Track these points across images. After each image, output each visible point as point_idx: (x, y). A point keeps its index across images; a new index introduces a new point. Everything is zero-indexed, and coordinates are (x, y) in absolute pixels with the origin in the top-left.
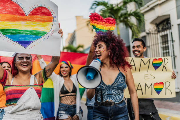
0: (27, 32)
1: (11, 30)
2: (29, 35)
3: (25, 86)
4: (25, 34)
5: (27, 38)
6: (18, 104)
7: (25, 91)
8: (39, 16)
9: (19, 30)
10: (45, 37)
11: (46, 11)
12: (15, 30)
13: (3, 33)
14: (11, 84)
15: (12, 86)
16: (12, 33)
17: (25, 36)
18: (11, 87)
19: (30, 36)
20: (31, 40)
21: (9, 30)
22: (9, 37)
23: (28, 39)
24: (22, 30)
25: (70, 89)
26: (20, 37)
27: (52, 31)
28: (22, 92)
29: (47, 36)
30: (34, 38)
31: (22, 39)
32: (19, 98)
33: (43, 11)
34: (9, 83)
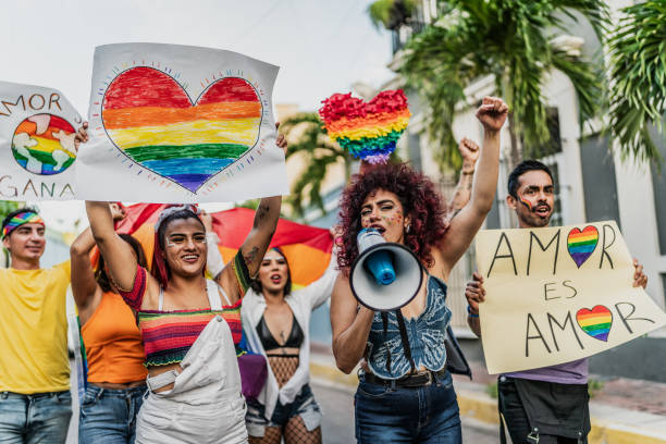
0: (198, 150)
1: (156, 147)
2: (202, 158)
3: (200, 312)
4: (191, 157)
5: (196, 166)
6: (186, 366)
7: (202, 325)
8: (226, 103)
9: (177, 147)
10: (244, 159)
11: (242, 89)
12: (167, 148)
13: (136, 158)
14: (160, 309)
15: (163, 313)
16: (159, 157)
17: (190, 162)
18: (163, 317)
19: (203, 160)
20: (207, 172)
21: (151, 147)
22: (152, 165)
23: (199, 169)
24: (183, 147)
25: (282, 335)
26: (179, 165)
27: (260, 140)
28: (195, 331)
29: (248, 156)
30: (214, 164)
31: (186, 170)
32: (187, 347)
33: (235, 89)
34: (152, 303)
